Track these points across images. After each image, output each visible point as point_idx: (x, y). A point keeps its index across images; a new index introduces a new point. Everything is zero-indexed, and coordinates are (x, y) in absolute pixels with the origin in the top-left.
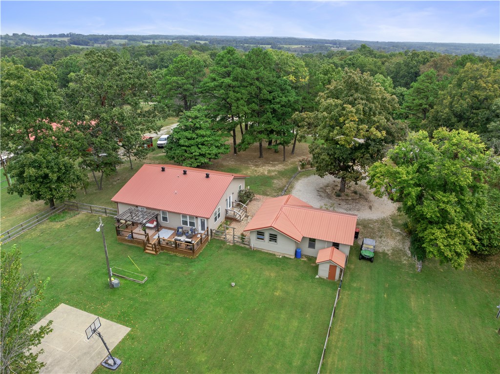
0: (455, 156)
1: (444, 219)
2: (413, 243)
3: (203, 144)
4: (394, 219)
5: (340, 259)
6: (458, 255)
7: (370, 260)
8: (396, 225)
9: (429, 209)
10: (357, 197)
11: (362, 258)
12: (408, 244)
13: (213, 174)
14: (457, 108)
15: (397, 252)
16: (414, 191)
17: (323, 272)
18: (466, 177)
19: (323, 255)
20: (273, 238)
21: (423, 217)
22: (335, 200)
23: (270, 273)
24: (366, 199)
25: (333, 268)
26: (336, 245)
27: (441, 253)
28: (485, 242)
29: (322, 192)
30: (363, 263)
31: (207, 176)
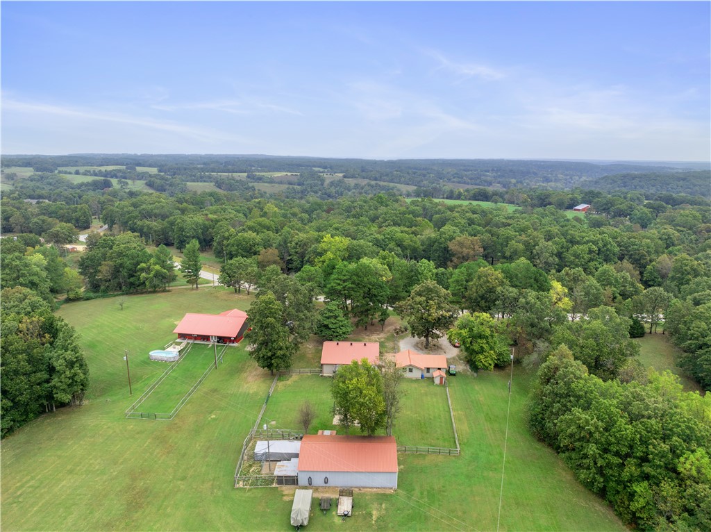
0: (483, 324)
1: (482, 351)
2: (470, 366)
3: (342, 326)
4: (458, 356)
5: (443, 373)
6: (490, 365)
7: (454, 375)
8: (461, 360)
9: (476, 347)
10: (436, 347)
11: (451, 375)
12: (468, 367)
13: (353, 343)
14: (480, 293)
15: (464, 370)
16: (469, 340)
17: (437, 381)
18: (488, 332)
19: (436, 374)
20: (411, 371)
21: (474, 350)
22: (426, 351)
23: (415, 385)
24: (441, 348)
25: (441, 378)
26: (439, 369)
27: (484, 365)
28: (502, 360)
29: (416, 346)
30: (451, 377)
31: (351, 344)
